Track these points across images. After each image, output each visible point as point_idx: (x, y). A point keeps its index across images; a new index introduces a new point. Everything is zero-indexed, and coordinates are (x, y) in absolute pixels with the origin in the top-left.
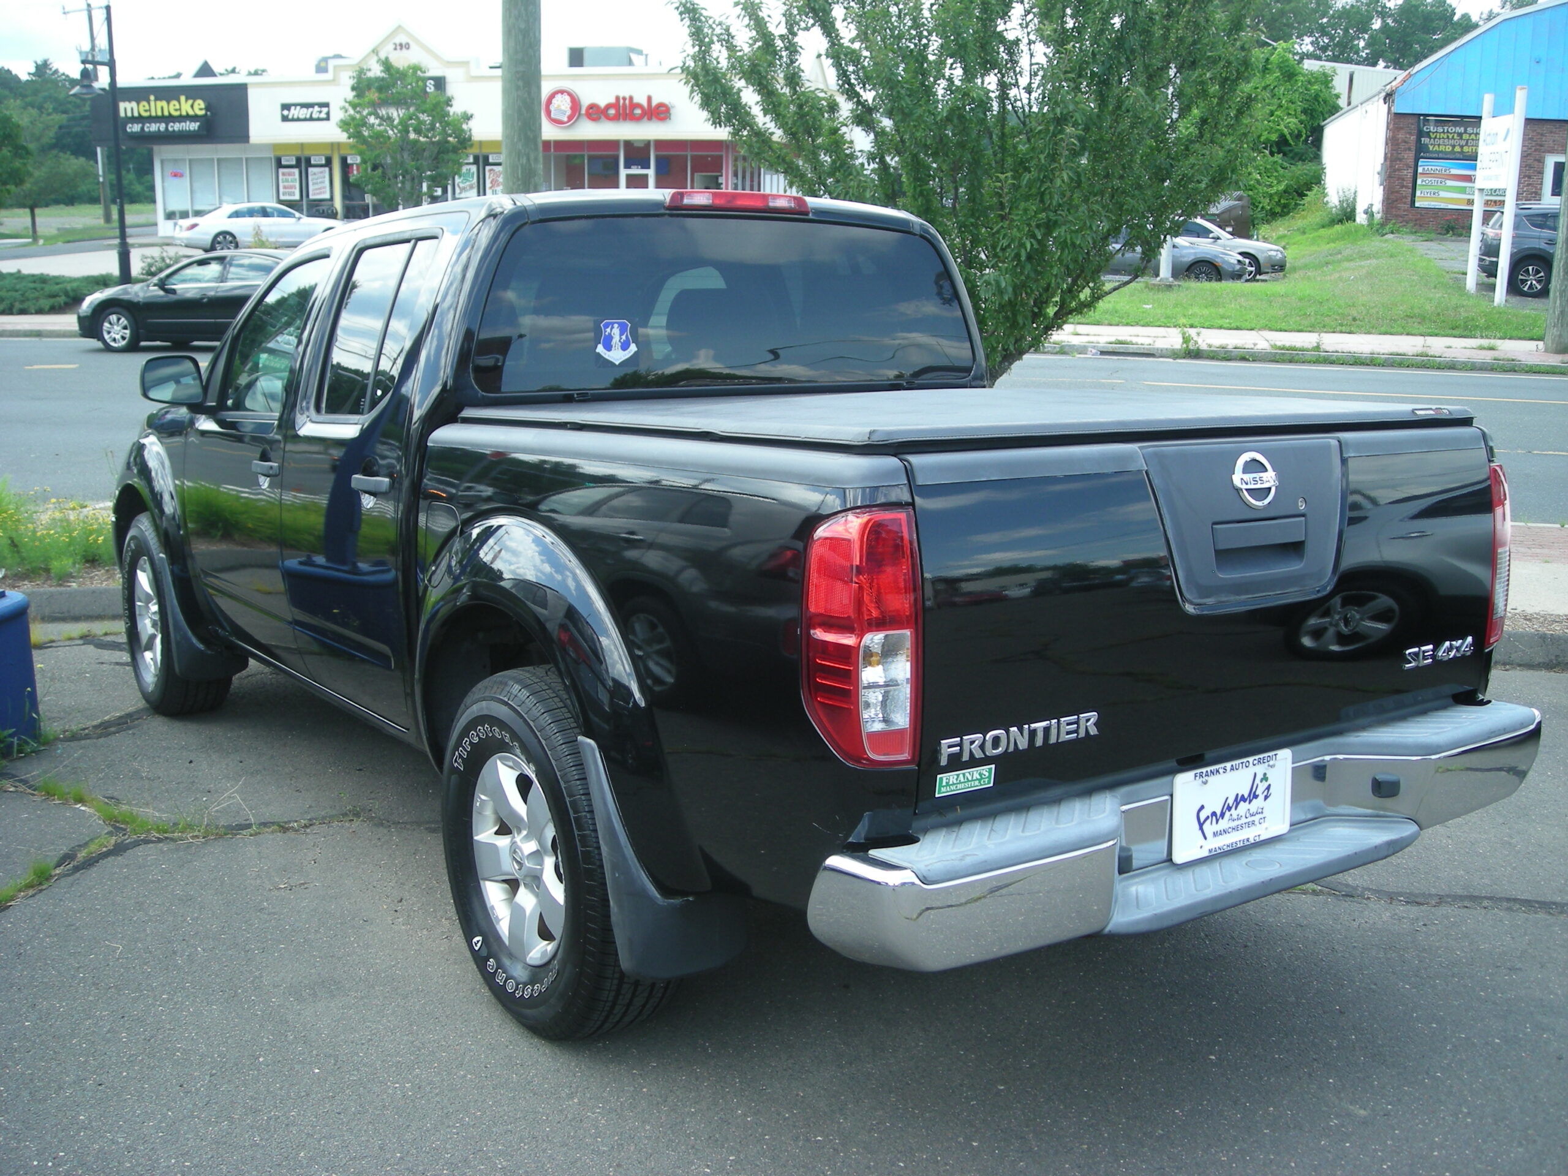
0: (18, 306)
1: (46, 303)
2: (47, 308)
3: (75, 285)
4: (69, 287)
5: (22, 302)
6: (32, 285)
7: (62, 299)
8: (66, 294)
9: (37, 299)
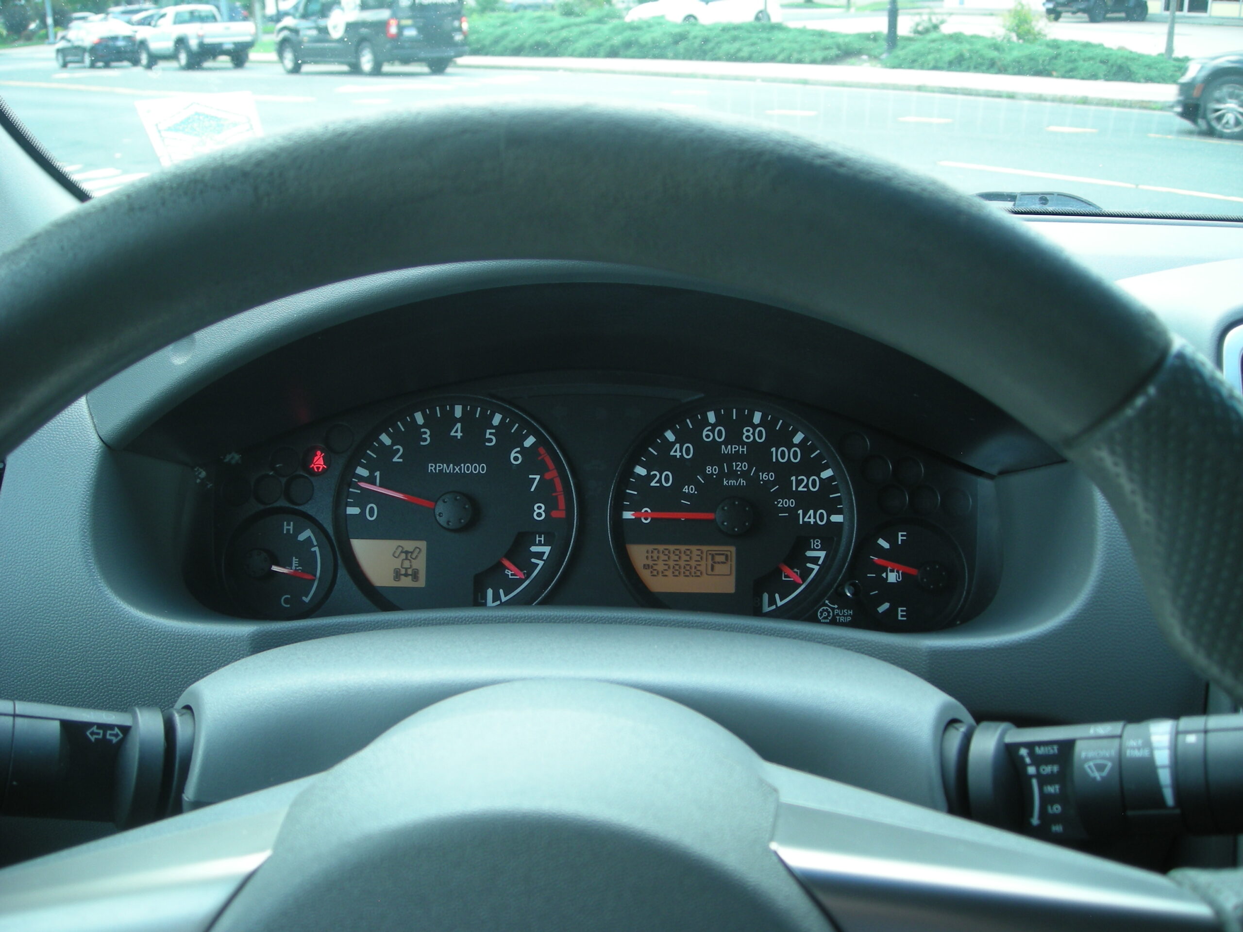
0: (795, 56)
1: (819, 55)
2: (819, 58)
3: (847, 40)
4: (841, 40)
5: (800, 52)
6: (811, 38)
7: (834, 52)
8: (839, 47)
9: (813, 51)
